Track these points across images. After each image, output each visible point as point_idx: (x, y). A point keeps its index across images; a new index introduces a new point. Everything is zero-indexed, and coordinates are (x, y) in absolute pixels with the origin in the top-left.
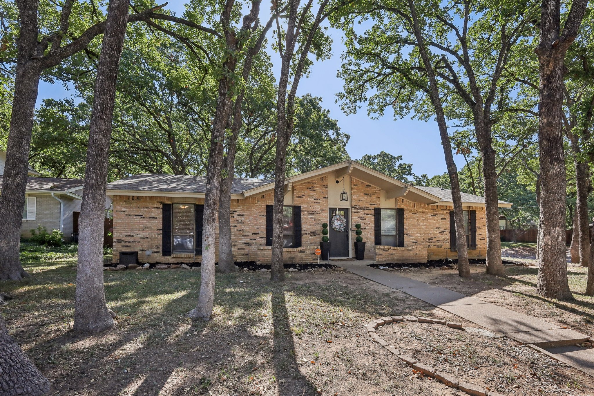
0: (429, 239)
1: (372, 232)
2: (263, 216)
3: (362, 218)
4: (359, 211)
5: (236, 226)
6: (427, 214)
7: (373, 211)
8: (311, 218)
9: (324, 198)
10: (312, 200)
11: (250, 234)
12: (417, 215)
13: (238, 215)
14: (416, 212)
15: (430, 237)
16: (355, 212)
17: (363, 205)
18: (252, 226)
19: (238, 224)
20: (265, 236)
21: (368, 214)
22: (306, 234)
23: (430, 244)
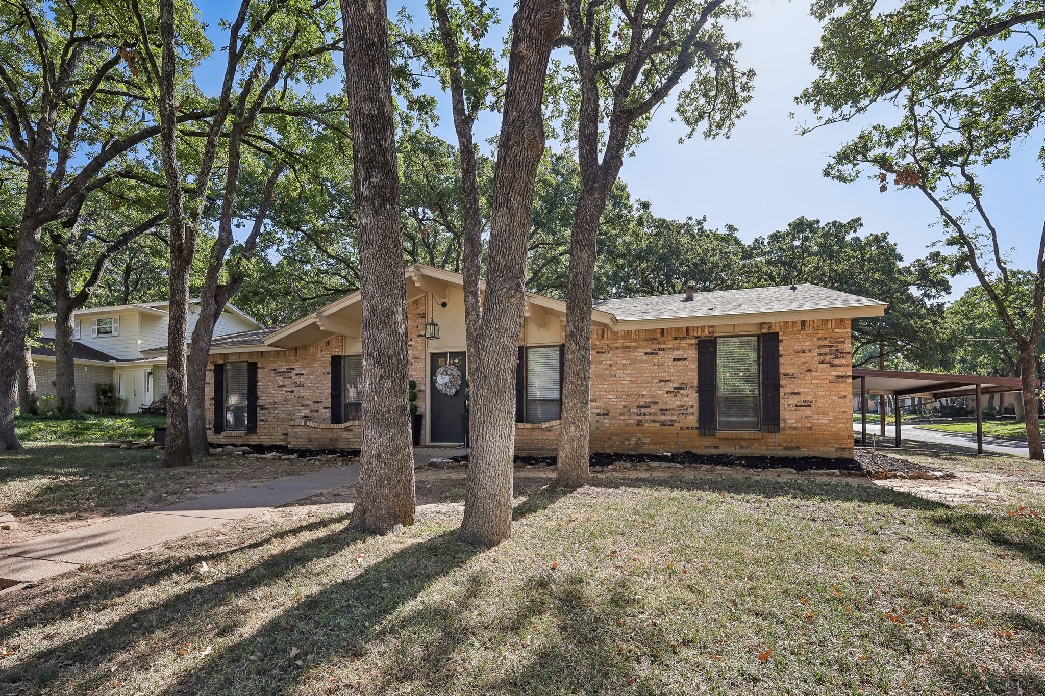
0: (639, 407)
2: (328, 373)
5: (293, 391)
6: (635, 351)
9: (418, 336)
11: (311, 402)
12: (610, 355)
13: (297, 375)
14: (605, 349)
15: (641, 402)
18: (314, 391)
19: (296, 388)
20: (330, 405)
23: (642, 417)
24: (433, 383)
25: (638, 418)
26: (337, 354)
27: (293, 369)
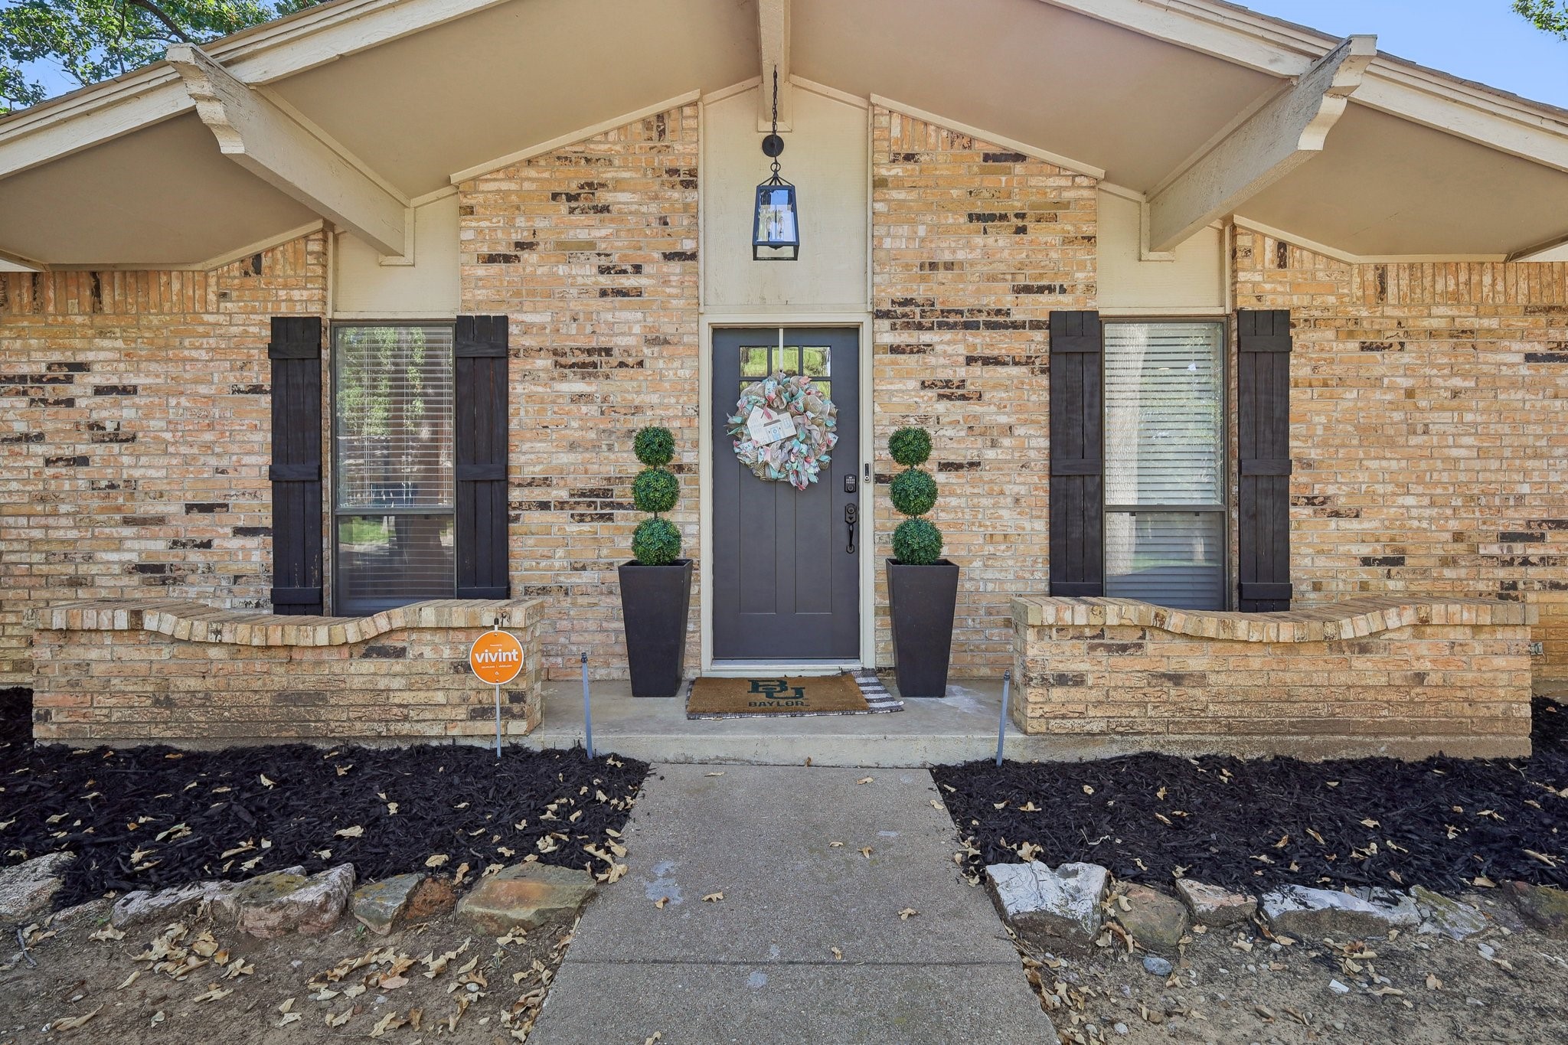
0: (1507, 537)
1: (1034, 485)
2: (256, 390)
3: (950, 391)
4: (926, 337)
5: (83, 461)
6: (1493, 347)
7: (1041, 336)
8: (579, 398)
9: (668, 257)
10: (586, 273)
11: (174, 508)
12: (1406, 358)
13: (99, 391)
14: (1391, 335)
15: (1514, 520)
16: (895, 350)
17: (960, 293)
18: (188, 461)
19: (100, 449)
20: (268, 522)
21: (997, 361)
22: (544, 506)
23: (1516, 573)
24: (725, 437)
25: (1502, 573)
26: (299, 311)
27: (82, 367)
